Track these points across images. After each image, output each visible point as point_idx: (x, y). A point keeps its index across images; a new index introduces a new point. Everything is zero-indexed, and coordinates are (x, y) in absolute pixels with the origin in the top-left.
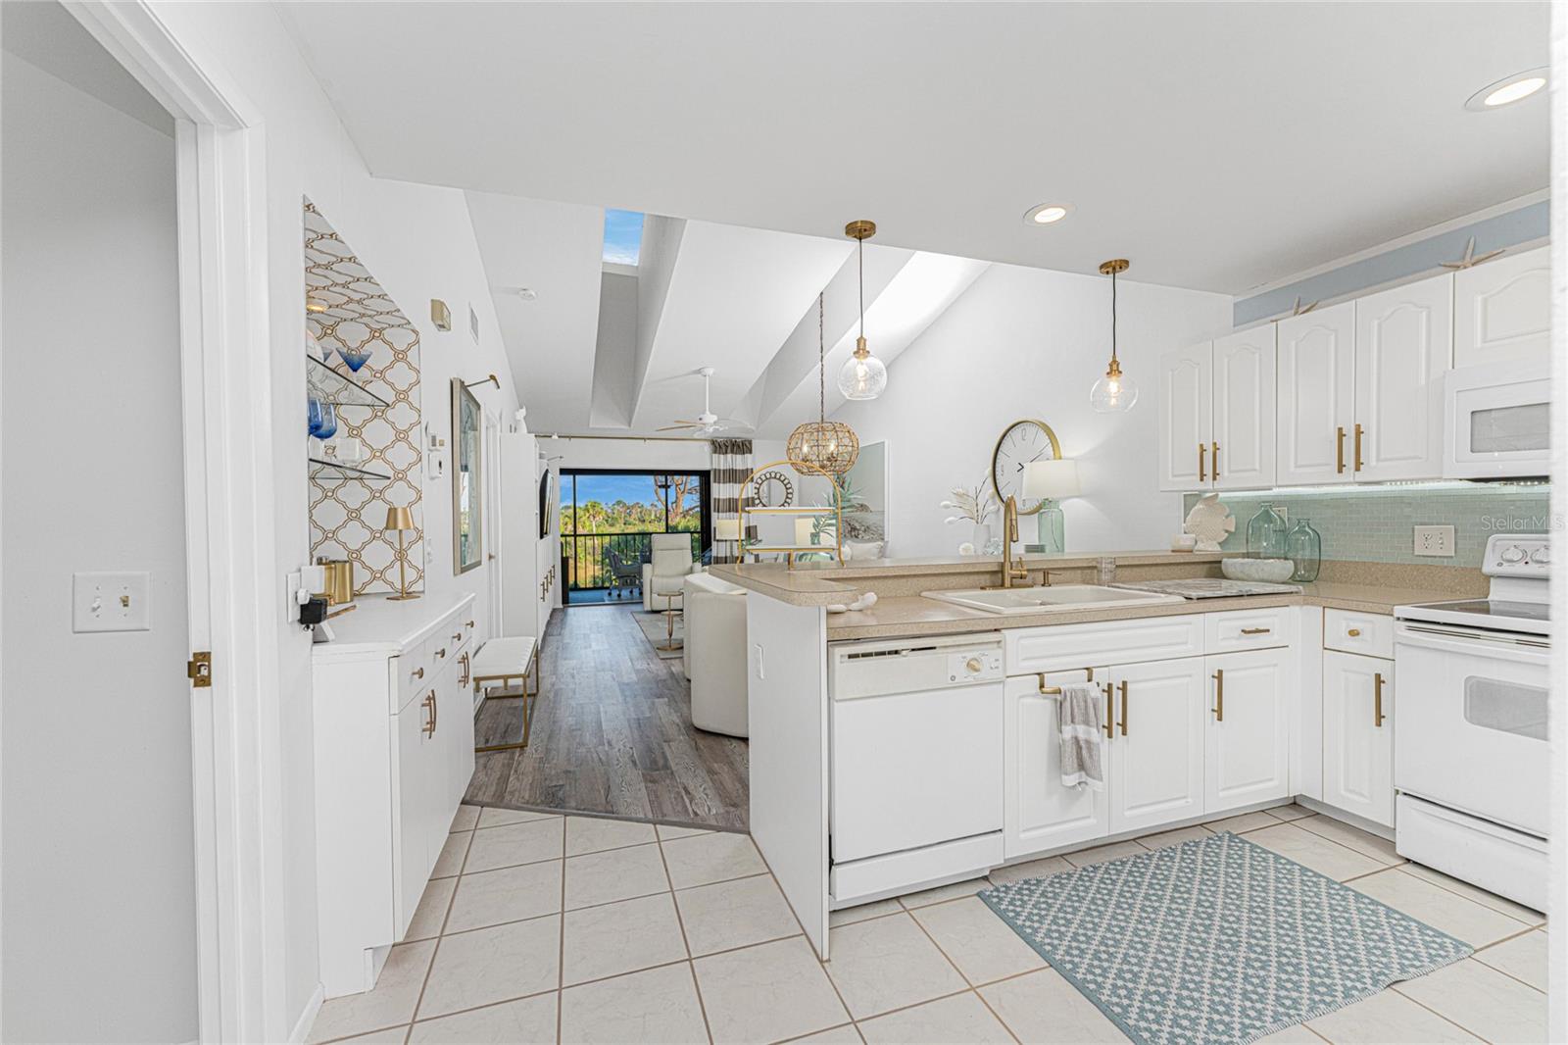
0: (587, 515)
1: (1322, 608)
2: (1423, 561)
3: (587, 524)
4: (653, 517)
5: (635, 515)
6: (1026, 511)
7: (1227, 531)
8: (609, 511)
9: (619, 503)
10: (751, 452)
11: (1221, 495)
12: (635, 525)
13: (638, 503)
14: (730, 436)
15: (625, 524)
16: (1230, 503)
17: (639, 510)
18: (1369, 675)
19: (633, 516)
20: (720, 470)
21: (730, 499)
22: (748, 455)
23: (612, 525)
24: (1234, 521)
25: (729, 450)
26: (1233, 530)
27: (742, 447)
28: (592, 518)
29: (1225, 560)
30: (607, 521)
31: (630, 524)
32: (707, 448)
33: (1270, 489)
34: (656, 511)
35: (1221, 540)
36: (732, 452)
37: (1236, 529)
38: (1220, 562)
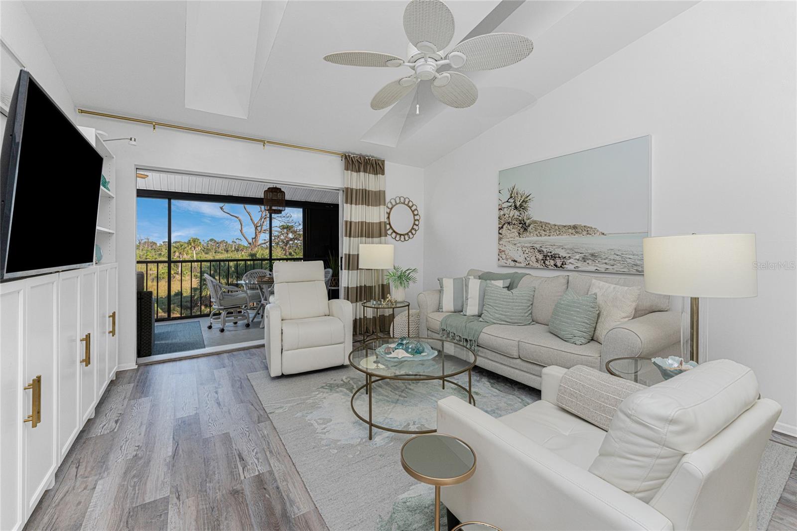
0: (190, 246)
3: (190, 252)
4: (233, 249)
5: (222, 247)
8: (205, 245)
9: (211, 240)
10: (383, 174)
12: (222, 253)
13: (224, 241)
14: (364, 153)
15: (215, 253)
17: (225, 244)
19: (220, 248)
20: (352, 190)
21: (362, 223)
22: (380, 176)
23: (207, 253)
25: (362, 169)
27: (374, 166)
28: (193, 249)
30: (203, 251)
31: (219, 253)
32: (338, 164)
34: (235, 245)
36: (365, 171)
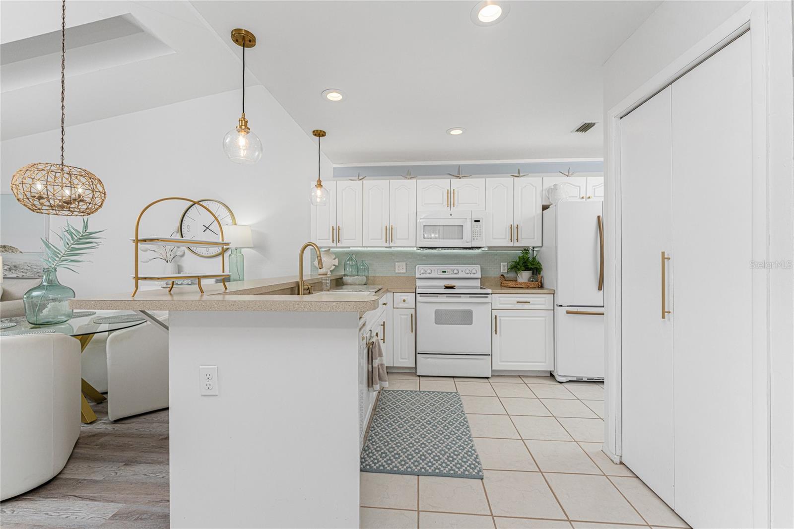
1: (392, 293)
2: (397, 275)
6: (209, 255)
7: (334, 265)
11: (331, 249)
16: (335, 253)
18: (407, 315)
24: (337, 261)
26: (337, 264)
29: (344, 277)
33: (349, 248)
35: (331, 269)
37: (339, 264)
38: (342, 278)
